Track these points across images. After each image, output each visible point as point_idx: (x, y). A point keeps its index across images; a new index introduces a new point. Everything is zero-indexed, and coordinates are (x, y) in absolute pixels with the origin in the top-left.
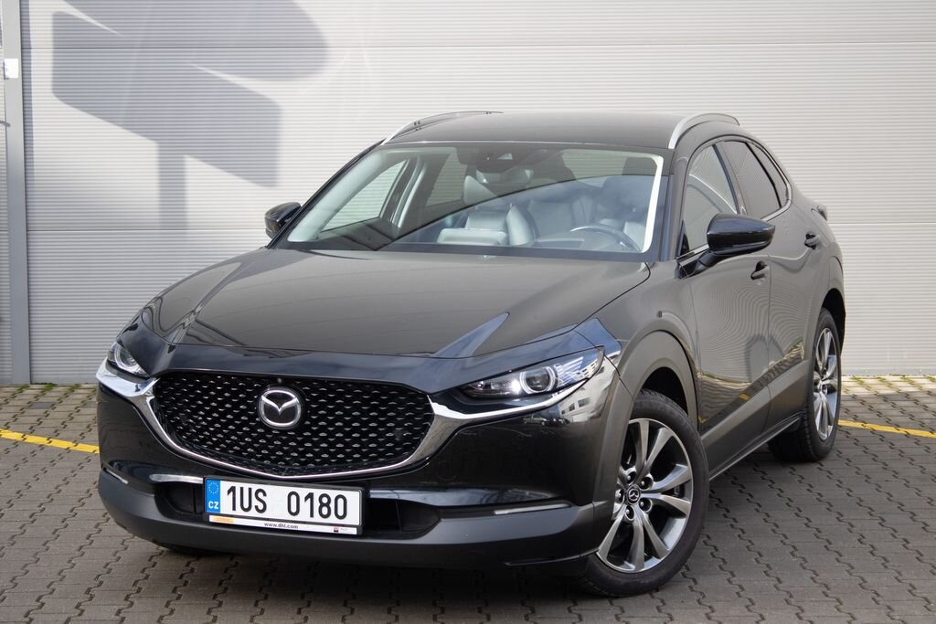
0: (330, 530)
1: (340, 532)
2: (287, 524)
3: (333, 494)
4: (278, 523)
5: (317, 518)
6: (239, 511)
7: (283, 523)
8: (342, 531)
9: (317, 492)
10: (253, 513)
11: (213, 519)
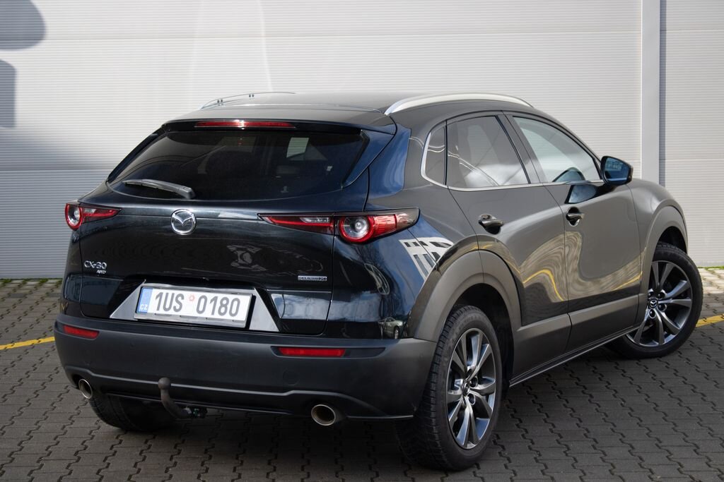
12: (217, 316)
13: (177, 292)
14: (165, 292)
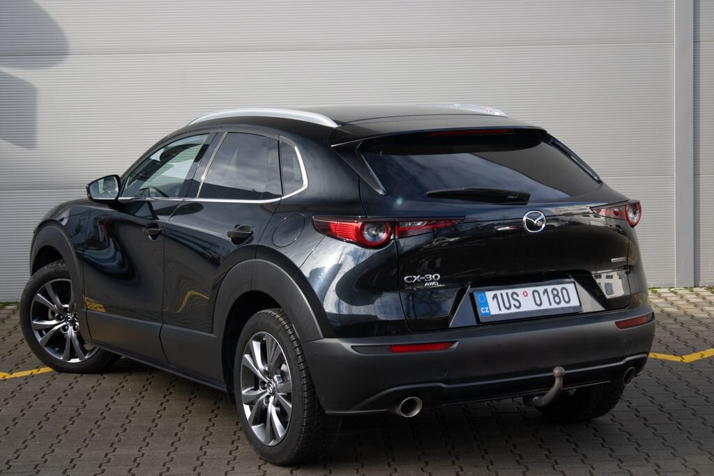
12: (554, 306)
13: (510, 291)
14: (498, 292)
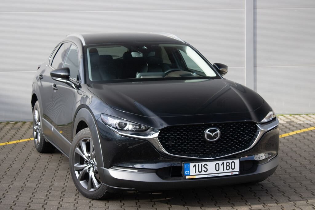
0: (230, 174)
1: (233, 174)
2: (215, 175)
3: (230, 161)
4: (212, 175)
5: (226, 171)
6: (197, 173)
7: (214, 175)
8: (234, 173)
9: (225, 162)
10: (203, 173)
11: (187, 177)
